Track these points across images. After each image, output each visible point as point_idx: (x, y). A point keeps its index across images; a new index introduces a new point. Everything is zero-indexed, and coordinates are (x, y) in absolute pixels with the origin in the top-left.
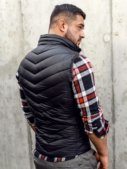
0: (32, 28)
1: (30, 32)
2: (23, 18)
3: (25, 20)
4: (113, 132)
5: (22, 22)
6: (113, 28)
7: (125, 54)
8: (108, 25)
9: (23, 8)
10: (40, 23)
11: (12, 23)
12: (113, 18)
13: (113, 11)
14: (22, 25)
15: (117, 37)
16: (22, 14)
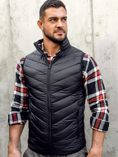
0: (20, 31)
1: (19, 34)
2: (12, 21)
3: (14, 23)
5: (11, 25)
6: (94, 29)
7: (105, 54)
8: (90, 26)
9: (11, 11)
10: (28, 25)
11: (1, 27)
12: (94, 19)
13: (94, 13)
14: (11, 28)
15: (97, 38)
16: (11, 17)
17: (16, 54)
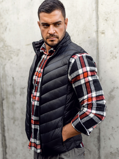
0: (8, 24)
1: (6, 28)
4: (98, 132)
6: (99, 26)
7: (111, 53)
8: (94, 22)
10: (18, 19)
12: (99, 16)
13: (100, 9)
15: (103, 35)
17: (2, 49)
